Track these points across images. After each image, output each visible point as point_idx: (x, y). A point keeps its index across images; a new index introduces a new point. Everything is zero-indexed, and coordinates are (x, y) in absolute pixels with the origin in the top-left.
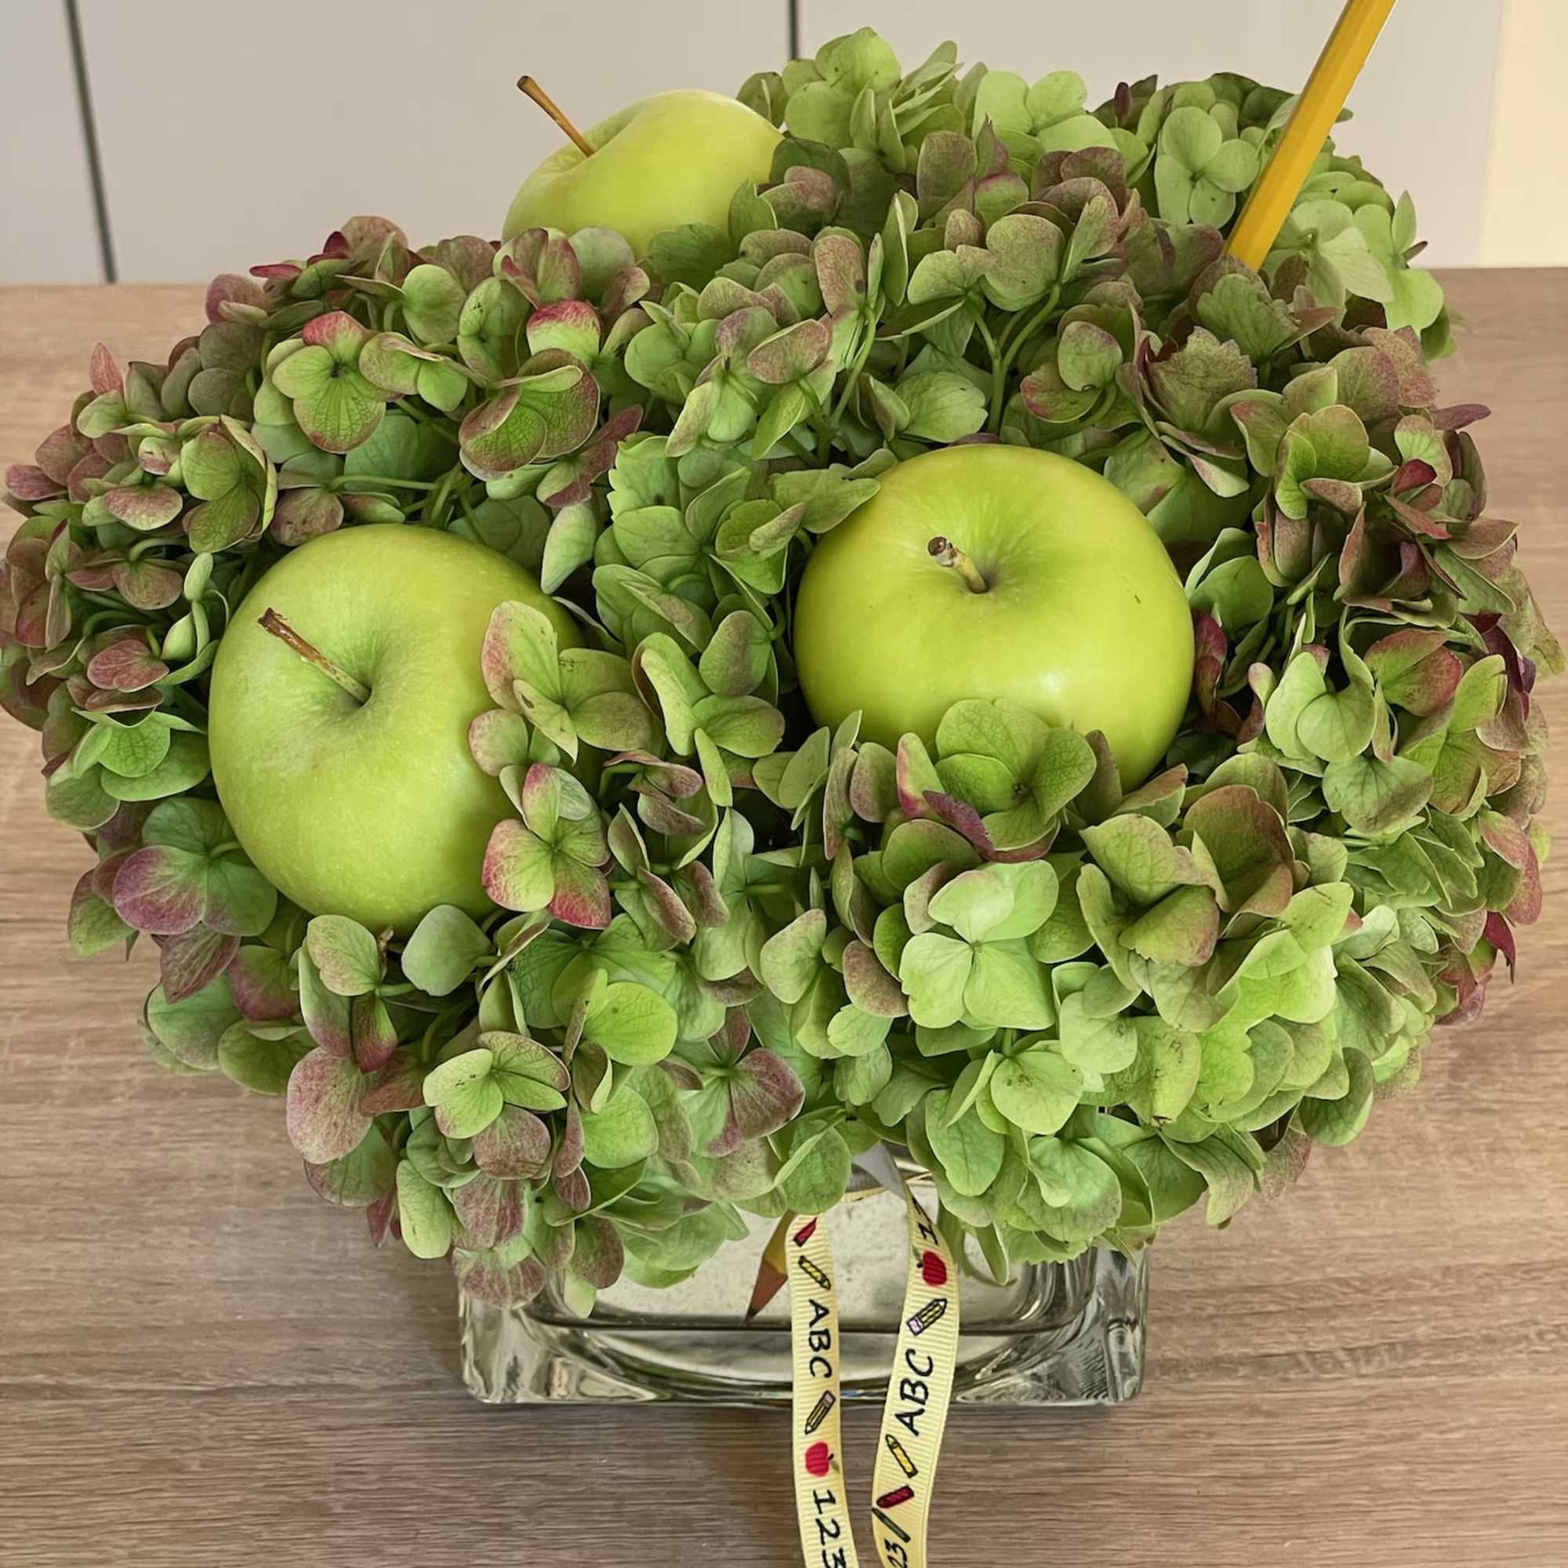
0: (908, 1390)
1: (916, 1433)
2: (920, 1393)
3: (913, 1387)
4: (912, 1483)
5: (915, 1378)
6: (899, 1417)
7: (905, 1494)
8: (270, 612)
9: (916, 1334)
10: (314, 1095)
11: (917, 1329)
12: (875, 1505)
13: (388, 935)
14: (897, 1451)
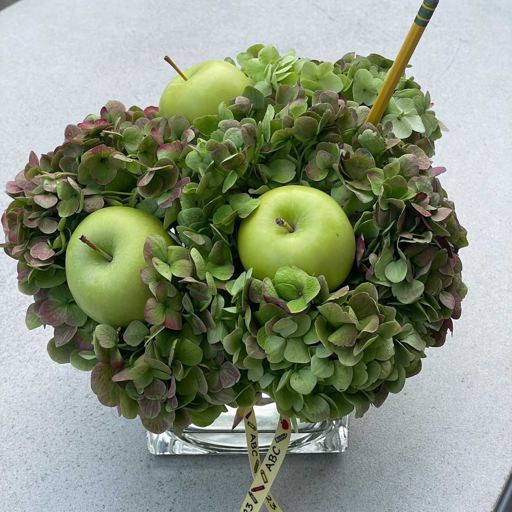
0: (271, 458)
1: (270, 471)
2: (274, 459)
3: (273, 457)
4: (265, 485)
5: (274, 455)
6: (267, 465)
7: (262, 488)
8: (83, 236)
9: (277, 442)
10: (99, 376)
11: (277, 441)
12: (250, 490)
13: (119, 329)
14: (263, 475)
